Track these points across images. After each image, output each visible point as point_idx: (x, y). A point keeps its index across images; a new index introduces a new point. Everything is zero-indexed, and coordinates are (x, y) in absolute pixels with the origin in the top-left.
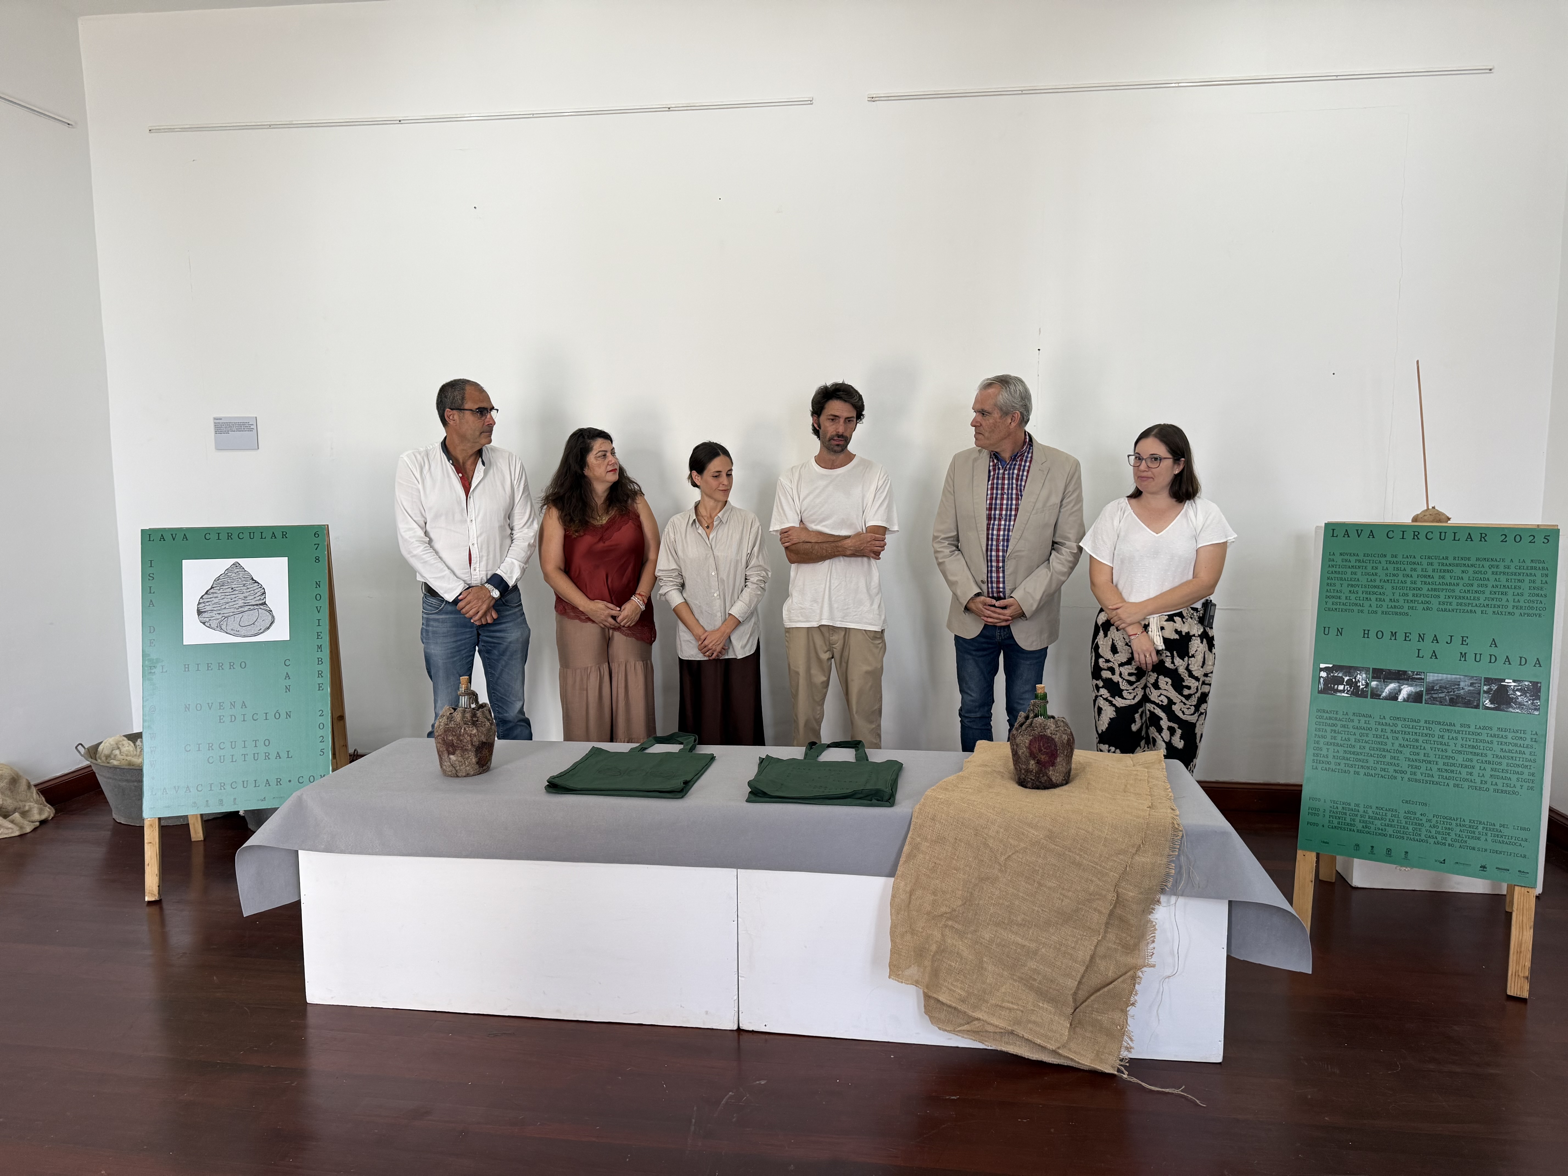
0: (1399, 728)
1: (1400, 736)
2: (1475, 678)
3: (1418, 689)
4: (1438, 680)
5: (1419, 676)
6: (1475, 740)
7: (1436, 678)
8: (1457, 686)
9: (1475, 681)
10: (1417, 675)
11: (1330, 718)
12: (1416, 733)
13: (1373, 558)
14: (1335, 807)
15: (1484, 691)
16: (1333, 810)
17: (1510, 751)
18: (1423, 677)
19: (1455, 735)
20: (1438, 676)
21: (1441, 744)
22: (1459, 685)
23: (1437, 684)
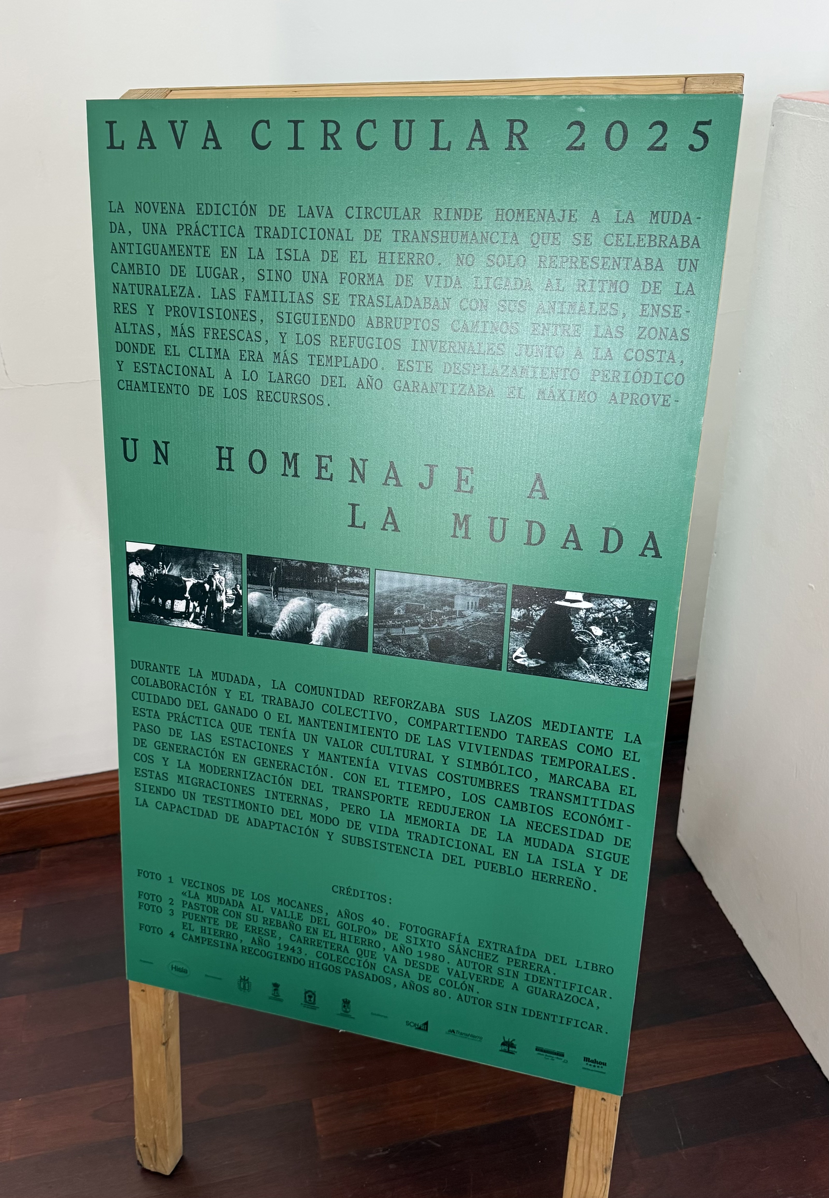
0: (317, 714)
1: (321, 733)
2: (491, 587)
3: (357, 614)
4: (400, 590)
5: (356, 580)
6: (490, 751)
7: (396, 585)
8: (447, 608)
9: (490, 596)
10: (352, 575)
11: (164, 685)
12: (355, 728)
13: (222, 220)
14: (193, 894)
15: (512, 622)
16: (188, 900)
17: (571, 781)
18: (366, 581)
19: (444, 736)
20: (401, 580)
21: (413, 755)
22: (452, 605)
23: (400, 601)
